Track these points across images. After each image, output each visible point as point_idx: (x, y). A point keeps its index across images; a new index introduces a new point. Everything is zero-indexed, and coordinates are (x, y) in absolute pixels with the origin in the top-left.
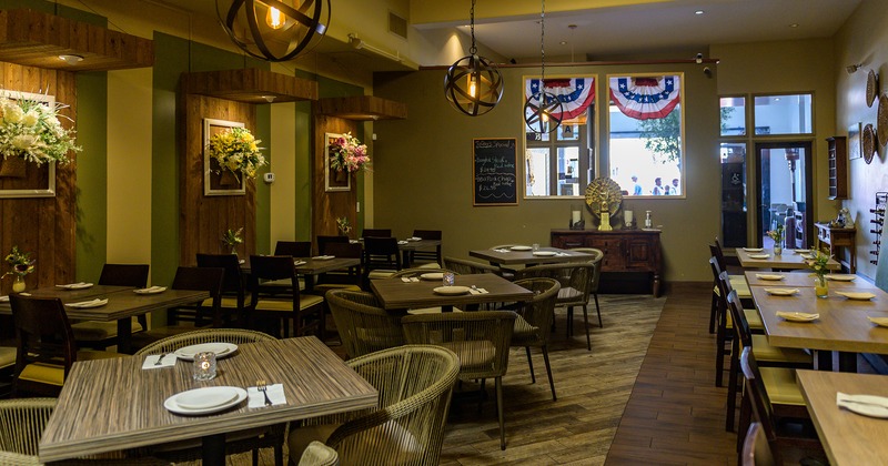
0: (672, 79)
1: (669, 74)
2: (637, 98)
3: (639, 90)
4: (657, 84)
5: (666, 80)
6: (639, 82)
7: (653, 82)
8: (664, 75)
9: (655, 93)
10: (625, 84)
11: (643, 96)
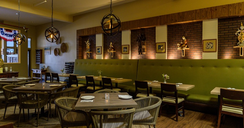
0: (15, 31)
1: (15, 30)
2: (6, 35)
3: (6, 33)
4: (12, 32)
5: (14, 31)
6: (7, 30)
7: (11, 31)
8: (13, 29)
9: (11, 34)
10: (2, 30)
11: (8, 35)
